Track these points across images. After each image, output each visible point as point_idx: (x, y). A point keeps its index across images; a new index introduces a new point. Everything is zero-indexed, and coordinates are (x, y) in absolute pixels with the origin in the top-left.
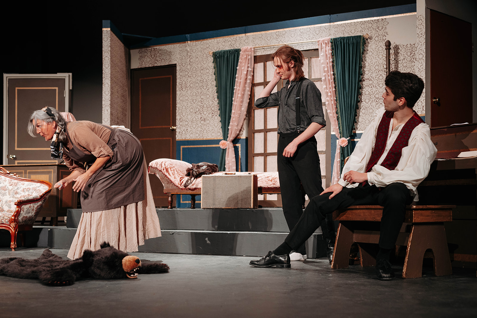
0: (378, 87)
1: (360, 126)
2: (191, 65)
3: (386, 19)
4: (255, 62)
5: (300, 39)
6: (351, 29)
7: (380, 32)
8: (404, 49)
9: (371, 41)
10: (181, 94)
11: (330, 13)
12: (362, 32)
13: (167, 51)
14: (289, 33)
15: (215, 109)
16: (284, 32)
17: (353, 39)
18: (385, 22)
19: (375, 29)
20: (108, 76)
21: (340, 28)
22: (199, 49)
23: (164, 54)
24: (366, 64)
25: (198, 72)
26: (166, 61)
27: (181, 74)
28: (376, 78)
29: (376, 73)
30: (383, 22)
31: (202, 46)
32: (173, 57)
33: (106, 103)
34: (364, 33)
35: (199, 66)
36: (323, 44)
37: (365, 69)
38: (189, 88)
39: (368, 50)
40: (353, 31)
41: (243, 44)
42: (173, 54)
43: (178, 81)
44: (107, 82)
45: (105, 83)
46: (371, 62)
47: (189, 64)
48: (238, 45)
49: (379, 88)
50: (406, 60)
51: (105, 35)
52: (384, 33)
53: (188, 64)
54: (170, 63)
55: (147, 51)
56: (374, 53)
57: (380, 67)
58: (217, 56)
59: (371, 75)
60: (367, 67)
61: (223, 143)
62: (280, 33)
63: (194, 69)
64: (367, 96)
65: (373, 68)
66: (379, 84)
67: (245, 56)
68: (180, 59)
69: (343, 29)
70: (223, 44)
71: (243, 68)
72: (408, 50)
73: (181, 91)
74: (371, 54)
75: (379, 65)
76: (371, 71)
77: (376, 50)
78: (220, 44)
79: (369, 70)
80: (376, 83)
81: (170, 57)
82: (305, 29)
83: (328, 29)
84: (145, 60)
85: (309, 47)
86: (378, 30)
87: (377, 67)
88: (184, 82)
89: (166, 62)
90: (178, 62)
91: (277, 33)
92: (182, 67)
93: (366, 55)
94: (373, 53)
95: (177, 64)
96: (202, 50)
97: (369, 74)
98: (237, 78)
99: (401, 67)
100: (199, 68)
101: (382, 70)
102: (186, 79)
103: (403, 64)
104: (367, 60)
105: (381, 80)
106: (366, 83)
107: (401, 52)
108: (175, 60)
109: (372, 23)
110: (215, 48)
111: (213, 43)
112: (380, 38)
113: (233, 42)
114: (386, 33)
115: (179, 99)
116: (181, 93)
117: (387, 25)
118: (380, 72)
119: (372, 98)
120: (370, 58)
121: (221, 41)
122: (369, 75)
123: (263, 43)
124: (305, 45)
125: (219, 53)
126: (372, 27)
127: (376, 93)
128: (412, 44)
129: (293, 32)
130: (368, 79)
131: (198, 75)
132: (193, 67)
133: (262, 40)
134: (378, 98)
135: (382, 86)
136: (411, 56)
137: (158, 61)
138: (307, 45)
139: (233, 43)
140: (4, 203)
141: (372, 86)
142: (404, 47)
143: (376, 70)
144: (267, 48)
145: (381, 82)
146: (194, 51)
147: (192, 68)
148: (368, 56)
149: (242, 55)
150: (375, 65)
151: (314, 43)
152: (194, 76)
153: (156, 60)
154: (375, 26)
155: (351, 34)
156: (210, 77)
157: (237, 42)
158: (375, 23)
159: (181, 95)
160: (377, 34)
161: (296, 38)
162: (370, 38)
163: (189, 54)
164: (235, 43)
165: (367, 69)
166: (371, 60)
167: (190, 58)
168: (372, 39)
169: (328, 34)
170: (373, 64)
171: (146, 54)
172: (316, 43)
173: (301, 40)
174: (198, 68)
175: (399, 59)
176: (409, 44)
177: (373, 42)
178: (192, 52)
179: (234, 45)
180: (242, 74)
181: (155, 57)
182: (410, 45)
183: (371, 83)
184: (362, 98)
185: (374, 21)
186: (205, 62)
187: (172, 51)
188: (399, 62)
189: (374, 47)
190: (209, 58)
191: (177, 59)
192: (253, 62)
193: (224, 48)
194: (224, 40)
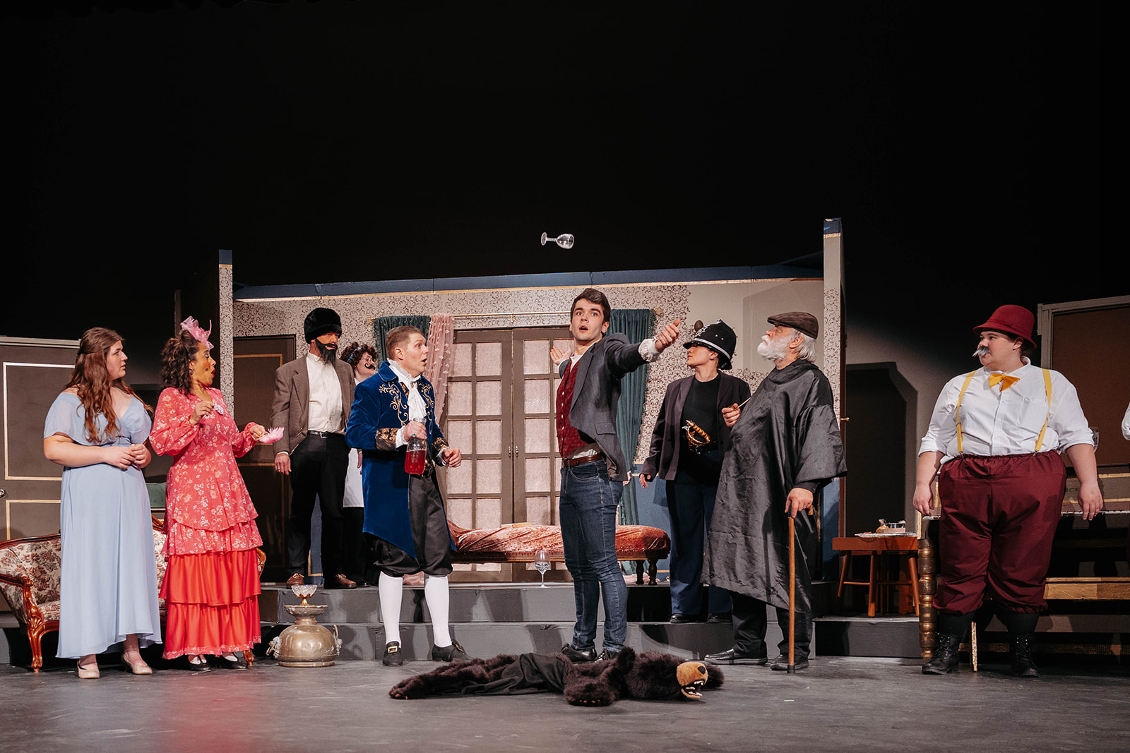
1: (642, 453)
3: (686, 286)
4: (455, 342)
5: (538, 306)
6: (627, 298)
7: (677, 306)
9: (662, 319)
13: (276, 311)
14: (516, 297)
16: (507, 294)
17: (636, 315)
18: (685, 291)
19: (668, 301)
20: (229, 350)
23: (270, 315)
26: (274, 327)
29: (671, 371)
30: (681, 291)
31: (347, 307)
32: (287, 323)
34: (650, 307)
40: (631, 302)
41: (429, 308)
42: (287, 316)
44: (228, 362)
45: (224, 364)
48: (420, 310)
51: (224, 276)
52: (683, 309)
54: (282, 333)
57: (676, 361)
58: (384, 326)
59: (661, 374)
62: (499, 295)
64: (655, 406)
65: (665, 362)
67: (440, 330)
69: (614, 296)
70: (391, 305)
71: (437, 350)
75: (675, 358)
76: (662, 368)
78: (384, 306)
79: (658, 365)
81: (282, 322)
82: (546, 292)
85: (554, 321)
86: (674, 304)
87: (671, 362)
89: (274, 331)
91: (495, 295)
95: (297, 336)
96: (348, 314)
97: (658, 372)
101: (679, 367)
106: (653, 385)
108: (291, 327)
109: (664, 291)
110: (375, 312)
111: (370, 303)
112: (676, 316)
113: (411, 304)
114: (685, 308)
117: (686, 296)
118: (675, 369)
121: (386, 300)
123: (468, 310)
124: (546, 318)
125: (388, 322)
126: (664, 297)
129: (523, 296)
130: (656, 379)
133: (466, 304)
137: (257, 327)
138: (549, 318)
139: (409, 305)
143: (670, 367)
144: (476, 319)
149: (434, 327)
150: (667, 358)
153: (252, 326)
154: (668, 295)
155: (627, 305)
157: (418, 304)
158: (669, 292)
160: (672, 309)
162: (661, 315)
164: (415, 305)
168: (663, 317)
173: (539, 310)
179: (412, 309)
180: (436, 359)
181: (250, 320)
184: (647, 410)
185: (666, 288)
187: (285, 311)
190: (363, 329)
191: (296, 326)
192: (452, 341)
193: (392, 312)
194: (392, 298)
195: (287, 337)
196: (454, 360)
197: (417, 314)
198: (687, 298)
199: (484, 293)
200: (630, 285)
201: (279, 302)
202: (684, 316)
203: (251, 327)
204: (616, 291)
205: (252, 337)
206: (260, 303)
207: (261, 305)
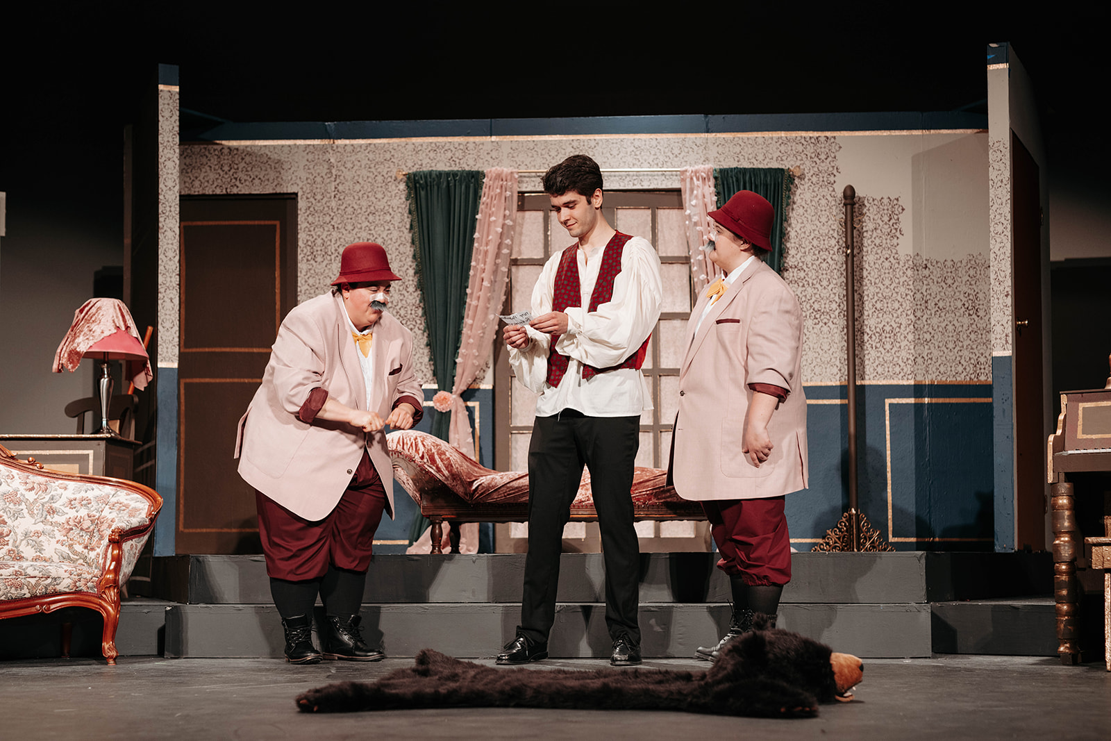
0: (818, 286)
2: (340, 200)
3: (834, 138)
4: (521, 208)
5: (634, 161)
6: (755, 152)
7: (822, 165)
8: (875, 207)
9: (803, 182)
10: (310, 269)
11: (706, 112)
12: (782, 160)
13: (270, 158)
14: (604, 146)
15: (409, 312)
16: (593, 143)
17: (766, 176)
18: (833, 145)
19: (811, 158)
21: (729, 147)
22: (363, 163)
23: (262, 165)
24: (790, 233)
25: (362, 218)
26: (266, 182)
27: (310, 219)
28: (814, 267)
29: (814, 254)
30: (828, 144)
31: (371, 156)
32: (286, 176)
33: (168, 279)
34: (785, 165)
35: (364, 203)
36: (695, 179)
37: (788, 245)
38: (333, 257)
39: (794, 203)
40: (760, 157)
41: (484, 160)
42: (286, 166)
43: (302, 236)
44: (171, 225)
45: (165, 228)
46: (803, 230)
47: (335, 197)
48: (471, 162)
49: (820, 288)
50: (879, 231)
51: (166, 102)
52: (831, 169)
53: (333, 197)
54: (278, 190)
55: (207, 153)
56: (808, 209)
57: (822, 242)
58: (420, 184)
59: (803, 260)
60: (792, 241)
61: (442, 397)
62: (582, 144)
63: (349, 210)
65: (807, 242)
66: (820, 280)
67: (498, 191)
68: (309, 181)
69: (738, 149)
70: (432, 155)
71: (493, 219)
72: (884, 210)
73: (312, 262)
74: (801, 211)
75: (821, 237)
76: (803, 250)
77: (813, 203)
78: (422, 156)
79: (798, 246)
80: (814, 277)
81: (278, 175)
82: (645, 141)
83: (701, 145)
84: (202, 175)
85: (655, 182)
86: (818, 161)
87: (815, 243)
88: (319, 242)
89: (267, 187)
90: (302, 188)
91: (575, 145)
92: (314, 202)
93: (790, 214)
94: (806, 211)
95: (299, 195)
96: (372, 166)
97: (798, 257)
98: (477, 242)
99: (869, 245)
100: (364, 210)
101: (826, 249)
102: (326, 233)
103: (873, 239)
104: (793, 225)
105: (824, 272)
106: (791, 274)
107: (868, 214)
108: (292, 182)
109: (805, 143)
110: (410, 164)
111: (403, 150)
112: (821, 179)
113: (459, 154)
114: (835, 168)
115: (306, 282)
116: (310, 267)
117: (837, 151)
118: (821, 253)
119: (805, 309)
120: (800, 221)
121: (425, 147)
122: (798, 259)
124: (646, 177)
125: (426, 177)
126: (805, 152)
127: (814, 299)
128: (892, 199)
129: (615, 145)
130: (796, 267)
131: (359, 226)
132: (345, 205)
133: (535, 156)
134: (819, 311)
135: (828, 284)
136: (891, 223)
137: (243, 181)
138: (650, 177)
139: (457, 155)
140: (20, 537)
141: (806, 283)
142: (876, 202)
143: (814, 249)
145: (825, 276)
146: (349, 165)
147: (343, 207)
148: (795, 216)
149: (490, 187)
150: (810, 238)
151: (669, 176)
152: (349, 227)
153: (236, 179)
154: (810, 150)
155: (755, 162)
156: (395, 234)
157: (469, 154)
158: (812, 145)
159: (312, 271)
160: (816, 169)
161: (624, 160)
162: (801, 177)
163: (334, 171)
164: (464, 156)
165: (793, 245)
166: (803, 225)
167: (338, 181)
168: (804, 179)
169: (703, 159)
170: (807, 234)
171: (204, 160)
172: (672, 175)
173: (636, 166)
174: (361, 209)
175: (865, 229)
176: (885, 197)
177: (806, 186)
178: (343, 168)
179: (461, 161)
180: (492, 232)
181: (233, 170)
182: (888, 200)
183: (803, 277)
185: (808, 139)
186: (380, 196)
187: (283, 159)
188: (865, 234)
189: (808, 196)
190: (392, 187)
191: (298, 181)
192: (515, 207)
193: (433, 165)
194: (433, 145)
195: (286, 196)
196: (521, 234)
197: (467, 169)
198: (837, 154)
199: (560, 141)
200: (759, 134)
201: (274, 147)
202: (832, 179)
203: (234, 180)
204: (740, 142)
205: (234, 195)
206: (247, 147)
207: (249, 149)
